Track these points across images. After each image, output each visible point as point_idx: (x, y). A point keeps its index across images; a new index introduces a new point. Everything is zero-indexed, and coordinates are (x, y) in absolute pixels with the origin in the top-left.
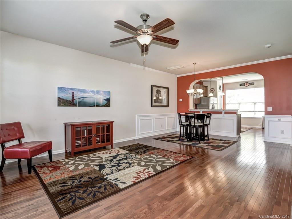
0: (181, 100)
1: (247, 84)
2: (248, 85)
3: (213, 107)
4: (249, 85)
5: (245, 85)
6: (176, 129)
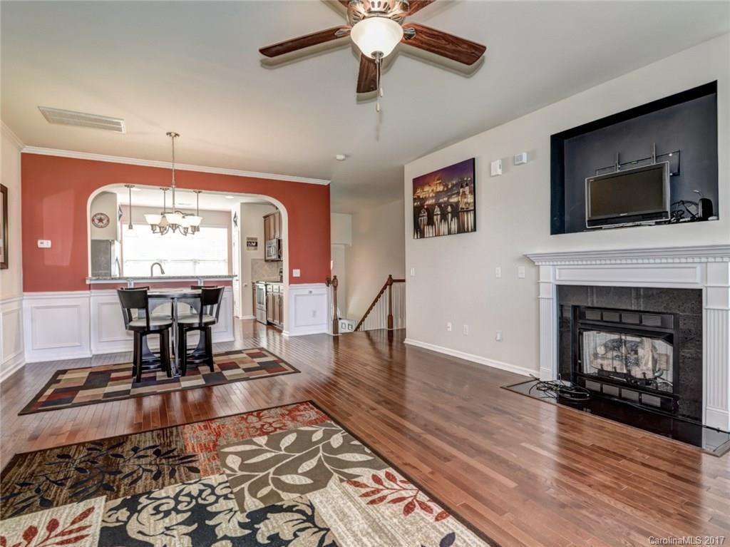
0: (45, 244)
3: (121, 270)
6: (24, 354)
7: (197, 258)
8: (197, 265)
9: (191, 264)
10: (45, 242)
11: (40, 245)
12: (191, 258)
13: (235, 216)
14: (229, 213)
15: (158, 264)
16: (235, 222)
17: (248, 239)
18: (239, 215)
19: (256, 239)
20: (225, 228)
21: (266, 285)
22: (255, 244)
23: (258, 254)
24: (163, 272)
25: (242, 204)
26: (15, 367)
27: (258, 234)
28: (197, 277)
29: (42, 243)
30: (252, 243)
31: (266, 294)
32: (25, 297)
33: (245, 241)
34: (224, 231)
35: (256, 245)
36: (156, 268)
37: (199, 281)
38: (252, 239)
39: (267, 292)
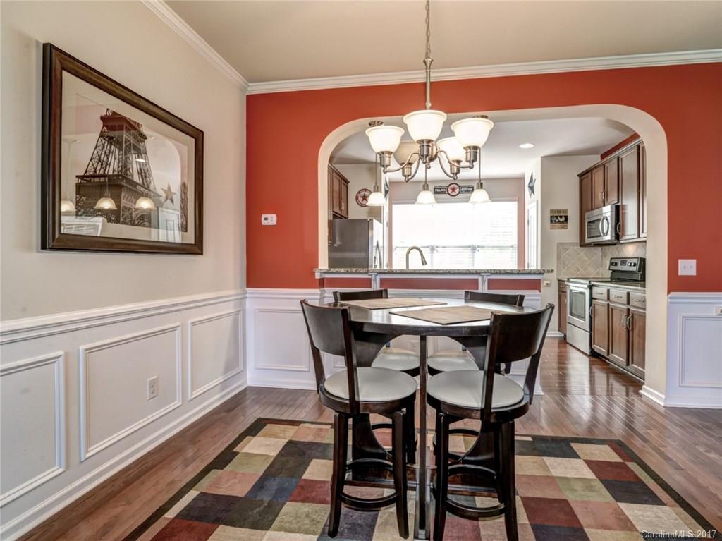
0: (270, 220)
1: (453, 190)
2: (457, 191)
4: (459, 193)
5: (450, 191)
6: (246, 374)
7: (476, 243)
8: (477, 253)
9: (469, 251)
10: (269, 216)
11: (264, 223)
12: (469, 244)
13: (531, 180)
14: (520, 179)
15: (417, 248)
16: (532, 189)
17: (552, 211)
18: (538, 178)
19: (565, 211)
20: (515, 201)
21: (591, 287)
22: (563, 219)
23: (570, 234)
24: (424, 263)
25: (544, 158)
26: (223, 397)
27: (569, 203)
28: (477, 273)
29: (266, 219)
30: (558, 218)
31: (591, 304)
32: (247, 295)
33: (548, 215)
34: (512, 207)
35: (566, 220)
36: (415, 255)
37: (480, 279)
38: (559, 211)
39: (592, 299)
